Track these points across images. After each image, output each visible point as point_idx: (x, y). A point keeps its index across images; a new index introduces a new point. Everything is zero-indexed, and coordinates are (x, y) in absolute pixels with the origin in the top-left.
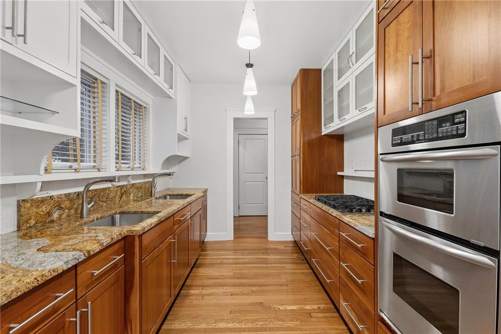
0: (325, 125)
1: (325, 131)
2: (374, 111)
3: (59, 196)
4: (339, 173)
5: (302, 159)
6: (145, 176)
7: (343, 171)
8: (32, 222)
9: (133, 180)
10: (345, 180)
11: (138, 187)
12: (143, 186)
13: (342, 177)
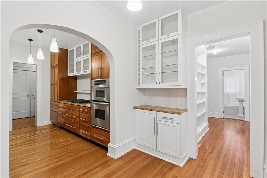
0: (69, 73)
1: (69, 75)
2: (90, 72)
4: (75, 92)
5: (59, 86)
7: (76, 91)
10: (77, 95)
13: (76, 93)
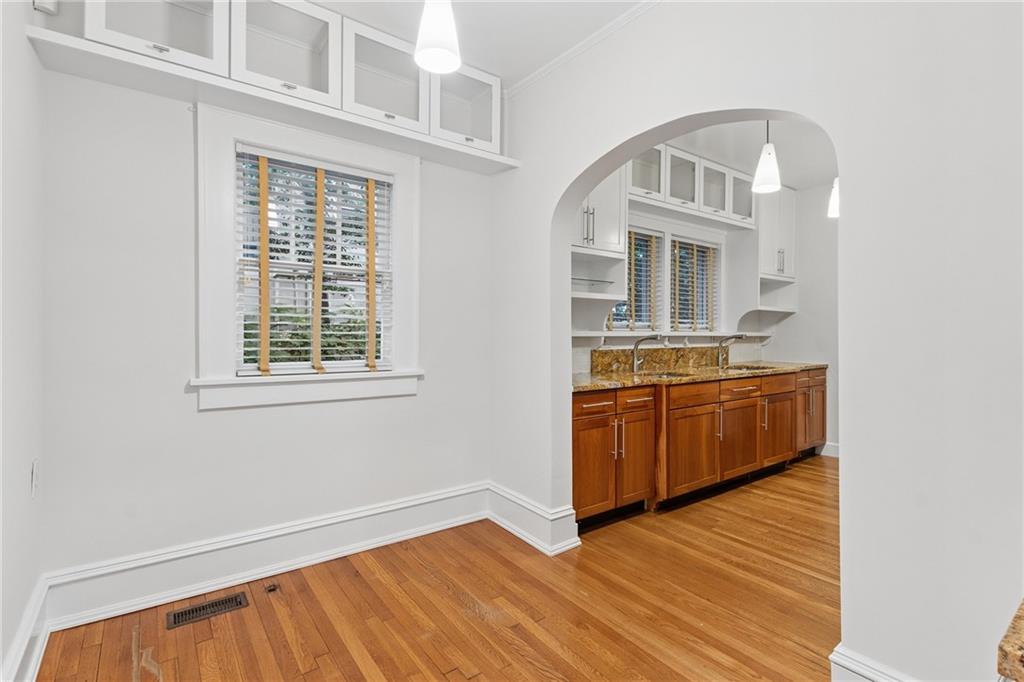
3: (617, 351)
6: (713, 339)
8: (599, 369)
9: (690, 342)
11: (702, 353)
12: (709, 353)
